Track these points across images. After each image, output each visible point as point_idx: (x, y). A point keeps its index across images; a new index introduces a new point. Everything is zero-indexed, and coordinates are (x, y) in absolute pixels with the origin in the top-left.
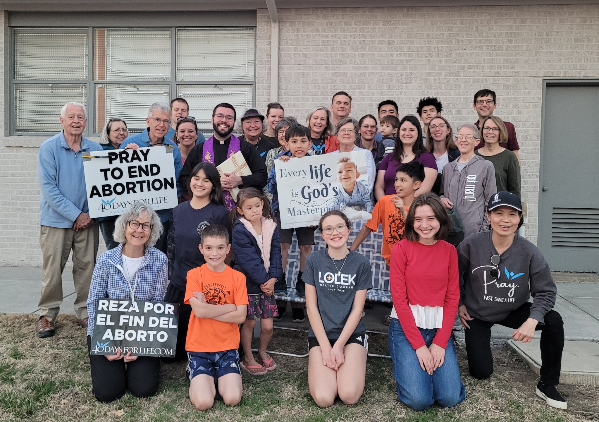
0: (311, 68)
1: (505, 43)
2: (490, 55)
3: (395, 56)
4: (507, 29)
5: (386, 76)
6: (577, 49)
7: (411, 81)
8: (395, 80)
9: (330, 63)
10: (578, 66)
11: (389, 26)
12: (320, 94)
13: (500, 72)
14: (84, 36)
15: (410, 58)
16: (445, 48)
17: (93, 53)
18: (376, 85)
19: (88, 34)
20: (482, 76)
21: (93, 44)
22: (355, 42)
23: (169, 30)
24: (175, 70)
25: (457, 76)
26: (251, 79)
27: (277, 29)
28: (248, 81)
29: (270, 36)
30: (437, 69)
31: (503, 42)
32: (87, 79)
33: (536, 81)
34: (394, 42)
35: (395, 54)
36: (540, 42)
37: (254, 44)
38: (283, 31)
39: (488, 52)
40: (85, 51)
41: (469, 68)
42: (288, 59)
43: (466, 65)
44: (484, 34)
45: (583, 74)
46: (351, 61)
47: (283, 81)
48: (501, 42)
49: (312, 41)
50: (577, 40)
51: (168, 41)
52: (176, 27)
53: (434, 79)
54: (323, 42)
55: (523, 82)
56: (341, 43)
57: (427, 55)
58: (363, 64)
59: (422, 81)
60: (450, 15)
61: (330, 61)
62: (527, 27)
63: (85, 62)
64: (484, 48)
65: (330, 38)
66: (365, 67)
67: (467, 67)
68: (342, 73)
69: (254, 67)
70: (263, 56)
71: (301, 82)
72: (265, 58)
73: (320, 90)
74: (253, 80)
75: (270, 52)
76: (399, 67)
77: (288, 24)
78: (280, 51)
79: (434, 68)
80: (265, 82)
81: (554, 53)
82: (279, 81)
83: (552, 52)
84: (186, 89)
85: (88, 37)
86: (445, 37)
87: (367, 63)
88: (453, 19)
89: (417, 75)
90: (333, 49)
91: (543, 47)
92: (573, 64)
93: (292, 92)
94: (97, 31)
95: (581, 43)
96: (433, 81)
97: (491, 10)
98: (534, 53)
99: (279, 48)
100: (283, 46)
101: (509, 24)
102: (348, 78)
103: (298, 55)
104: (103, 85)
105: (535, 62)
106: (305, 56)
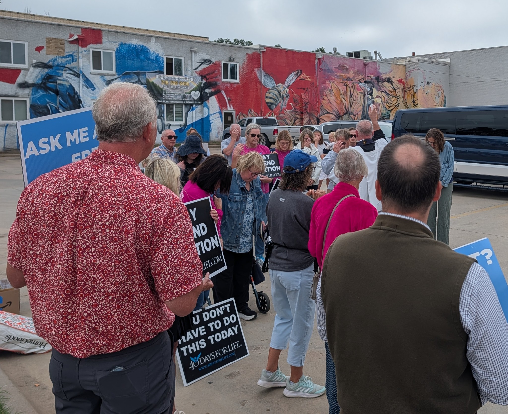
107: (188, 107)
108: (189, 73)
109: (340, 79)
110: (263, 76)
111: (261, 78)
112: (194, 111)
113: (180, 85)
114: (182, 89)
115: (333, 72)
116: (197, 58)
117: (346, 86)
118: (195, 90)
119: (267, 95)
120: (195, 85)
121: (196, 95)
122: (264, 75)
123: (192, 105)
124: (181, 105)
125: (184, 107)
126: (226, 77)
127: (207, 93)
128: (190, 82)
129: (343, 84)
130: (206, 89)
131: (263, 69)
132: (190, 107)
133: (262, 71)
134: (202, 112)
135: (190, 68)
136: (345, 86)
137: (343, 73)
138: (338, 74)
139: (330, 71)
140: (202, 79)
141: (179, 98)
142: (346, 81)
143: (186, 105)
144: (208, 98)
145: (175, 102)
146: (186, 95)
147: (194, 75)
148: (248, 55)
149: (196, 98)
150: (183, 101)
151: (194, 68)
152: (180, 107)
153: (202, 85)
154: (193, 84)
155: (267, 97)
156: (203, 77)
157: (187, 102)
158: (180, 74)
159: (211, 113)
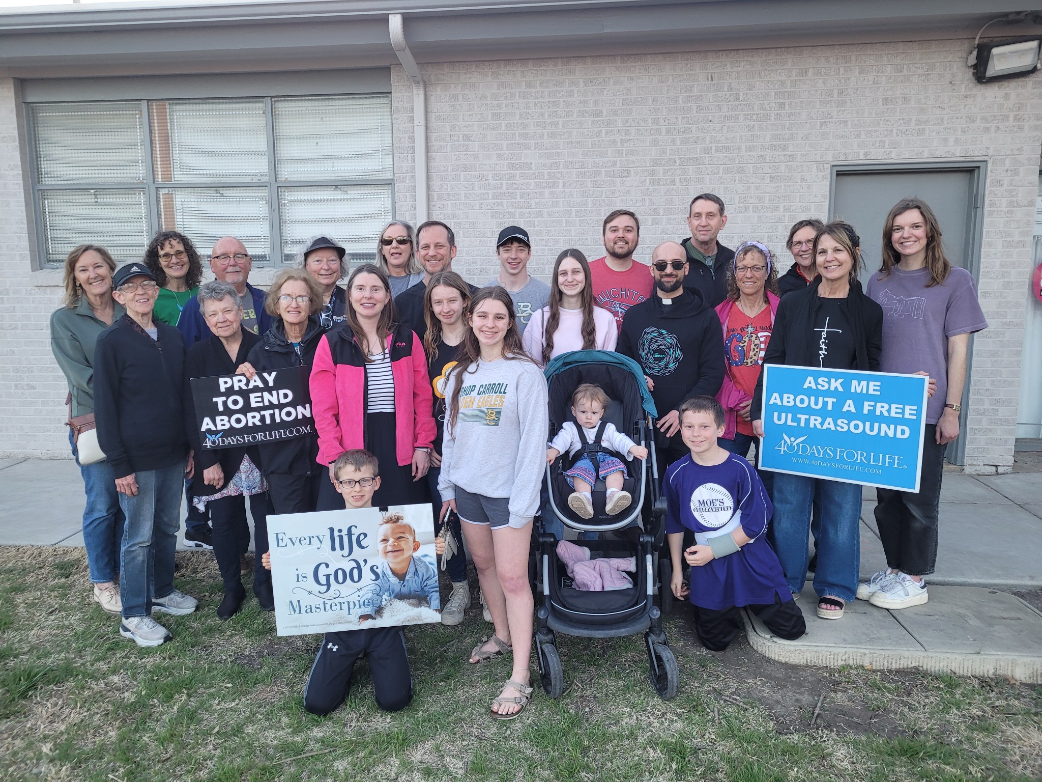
0: (476, 157)
1: (773, 109)
2: (751, 128)
3: (604, 134)
4: (777, 86)
5: (590, 167)
6: (886, 115)
7: (628, 175)
8: (603, 173)
9: (504, 149)
10: (887, 143)
11: (594, 87)
12: (490, 198)
13: (766, 155)
14: (136, 114)
15: (627, 137)
16: (680, 118)
17: (151, 141)
18: (576, 182)
19: (141, 111)
20: (737, 162)
21: (150, 126)
22: (542, 114)
23: (262, 102)
24: (275, 162)
25: (699, 164)
26: (388, 175)
27: (422, 97)
28: (384, 178)
29: (412, 108)
30: (668, 154)
31: (771, 108)
32: (145, 181)
33: (821, 167)
34: (602, 112)
35: (604, 132)
36: (829, 106)
37: (390, 120)
38: (432, 100)
39: (747, 124)
40: (139, 135)
41: (718, 150)
42: (442, 144)
43: (713, 146)
44: (741, 95)
45: (893, 155)
46: (537, 143)
47: (434, 178)
48: (767, 107)
49: (476, 114)
50: (886, 101)
51: (261, 119)
52: (272, 97)
53: (664, 170)
54: (494, 114)
55: (800, 170)
56: (520, 117)
57: (652, 132)
58: (555, 149)
59: (645, 174)
60: (689, 66)
61: (505, 146)
62: (808, 82)
63: (140, 153)
64: (741, 118)
65: (504, 108)
66: (558, 153)
67: (714, 148)
68: (524, 163)
69: (391, 156)
70: (403, 140)
71: (462, 179)
72: (407, 142)
73: (490, 192)
74: (391, 177)
75: (413, 132)
76: (609, 153)
77: (439, 88)
78: (429, 131)
79: (664, 152)
80: (408, 181)
81: (850, 123)
82: (428, 178)
83: (847, 121)
84: (292, 193)
85: (141, 115)
86: (681, 102)
87: (562, 147)
88: (693, 72)
89: (637, 164)
90: (509, 126)
91: (832, 114)
92: (878, 139)
93: (448, 194)
94: (154, 106)
95: (892, 106)
96: (661, 172)
97: (752, 57)
98: (819, 123)
99: (427, 127)
100: (433, 124)
101: (781, 79)
102: (533, 171)
103: (456, 138)
104: (170, 190)
105: (819, 138)
106: (467, 138)
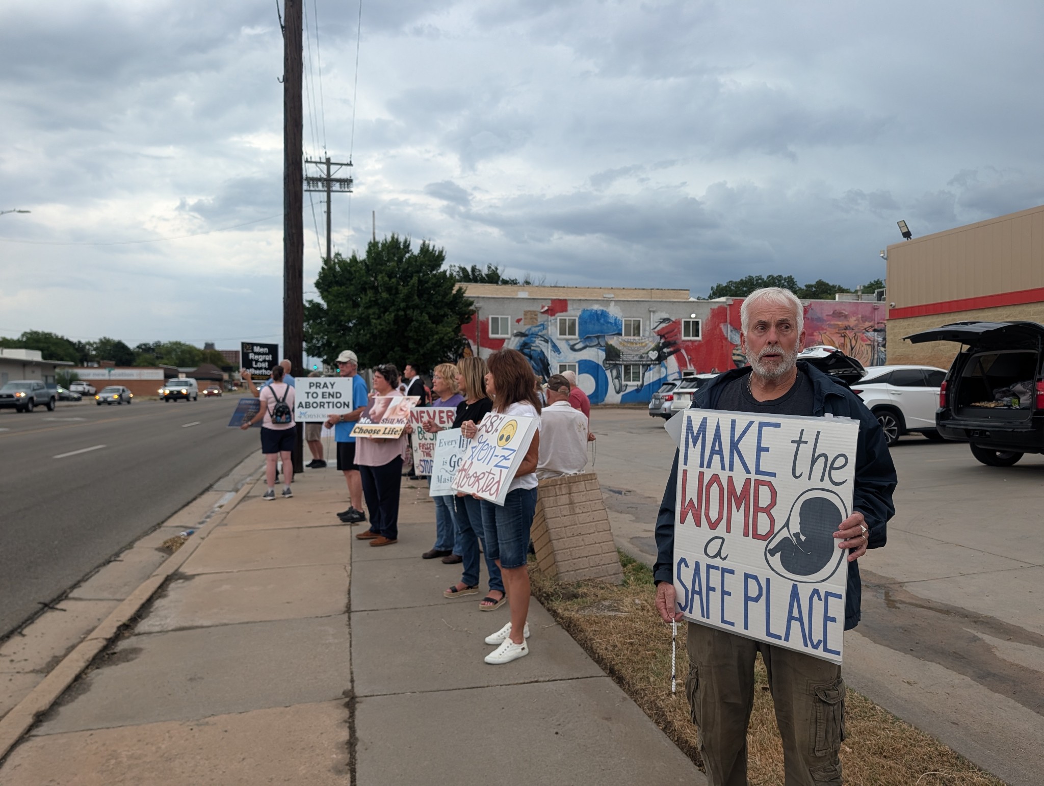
107: (646, 367)
108: (647, 334)
109: (835, 328)
110: (729, 331)
111: (727, 333)
112: (651, 372)
113: (638, 345)
114: (639, 350)
115: (824, 320)
116: (656, 318)
117: (845, 336)
118: (653, 350)
119: (734, 352)
120: (653, 345)
121: (654, 355)
122: (731, 331)
123: (649, 365)
124: (638, 365)
125: (641, 367)
126: (687, 334)
127: (665, 353)
128: (647, 342)
129: (840, 335)
130: (664, 348)
131: (731, 325)
132: (647, 367)
133: (729, 326)
134: (659, 372)
135: (648, 328)
136: (842, 336)
137: (840, 321)
138: (832, 323)
139: (820, 320)
140: (661, 339)
141: (637, 358)
142: (844, 331)
143: (643, 365)
144: (665, 358)
145: (632, 363)
146: (644, 355)
147: (652, 335)
148: (713, 310)
149: (653, 358)
150: (640, 361)
151: (652, 328)
152: (637, 367)
153: (661, 345)
154: (650, 344)
155: (734, 355)
156: (662, 336)
157: (644, 363)
158: (639, 334)
159: (669, 373)
